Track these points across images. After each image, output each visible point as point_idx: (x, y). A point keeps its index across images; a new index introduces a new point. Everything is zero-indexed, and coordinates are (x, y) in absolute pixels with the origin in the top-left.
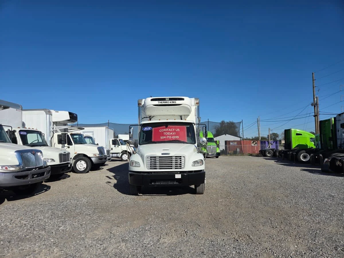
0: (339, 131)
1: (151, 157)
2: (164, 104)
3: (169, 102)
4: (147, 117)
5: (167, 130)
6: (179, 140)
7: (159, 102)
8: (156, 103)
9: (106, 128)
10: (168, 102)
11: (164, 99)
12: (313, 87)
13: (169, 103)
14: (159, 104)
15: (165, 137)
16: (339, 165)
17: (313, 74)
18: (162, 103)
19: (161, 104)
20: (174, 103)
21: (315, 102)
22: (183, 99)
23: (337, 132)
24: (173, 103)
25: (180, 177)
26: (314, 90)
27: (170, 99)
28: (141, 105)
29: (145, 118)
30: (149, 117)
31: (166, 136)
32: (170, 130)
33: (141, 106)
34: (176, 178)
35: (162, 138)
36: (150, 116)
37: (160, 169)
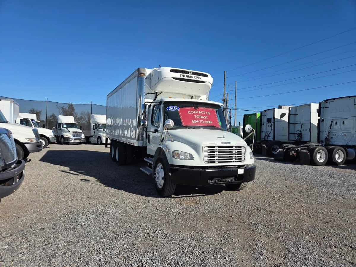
0: (263, 125)
1: (208, 147)
2: (187, 78)
3: (194, 77)
4: (151, 93)
5: (197, 112)
6: (212, 125)
7: (181, 76)
8: (178, 75)
9: (11, 103)
10: (192, 77)
11: (187, 72)
12: (224, 85)
13: (193, 79)
14: (181, 77)
15: (197, 121)
16: (293, 154)
17: (225, 72)
18: (184, 76)
19: (184, 78)
20: (199, 80)
21: (225, 98)
22: (207, 76)
23: (262, 125)
24: (197, 79)
25: (243, 173)
26: (225, 87)
27: (194, 73)
28: (145, 75)
29: (149, 93)
30: (154, 92)
31: (199, 119)
32: (200, 112)
33: (145, 77)
34: (238, 173)
35: (193, 122)
36: (157, 92)
37: (219, 162)
